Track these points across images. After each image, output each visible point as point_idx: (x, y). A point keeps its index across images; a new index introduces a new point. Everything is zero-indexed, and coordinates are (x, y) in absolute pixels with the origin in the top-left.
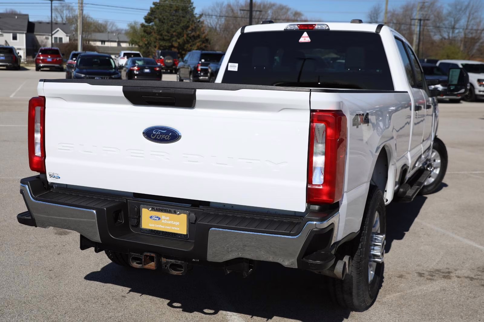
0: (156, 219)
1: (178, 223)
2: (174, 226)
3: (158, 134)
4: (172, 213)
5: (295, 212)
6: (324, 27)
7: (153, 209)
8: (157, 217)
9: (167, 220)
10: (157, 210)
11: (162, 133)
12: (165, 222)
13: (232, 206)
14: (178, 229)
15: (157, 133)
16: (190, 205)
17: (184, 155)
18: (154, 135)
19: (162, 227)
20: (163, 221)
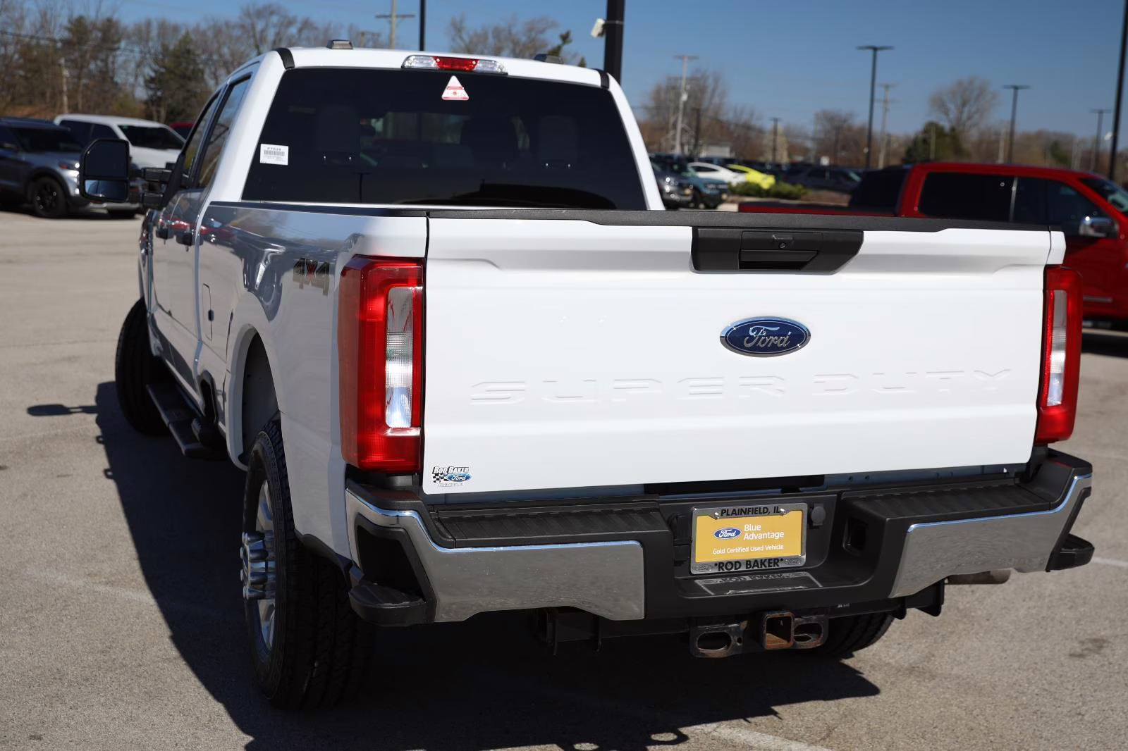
0: (730, 534)
1: (781, 534)
2: (772, 542)
3: (760, 337)
4: (769, 514)
5: (983, 467)
6: (497, 70)
7: (725, 514)
8: (733, 531)
9: (756, 532)
10: (735, 514)
11: (769, 334)
12: (751, 537)
13: (867, 476)
14: (782, 547)
15: (760, 334)
16: (780, 490)
17: (818, 379)
18: (752, 338)
19: (743, 550)
20: (746, 537)
